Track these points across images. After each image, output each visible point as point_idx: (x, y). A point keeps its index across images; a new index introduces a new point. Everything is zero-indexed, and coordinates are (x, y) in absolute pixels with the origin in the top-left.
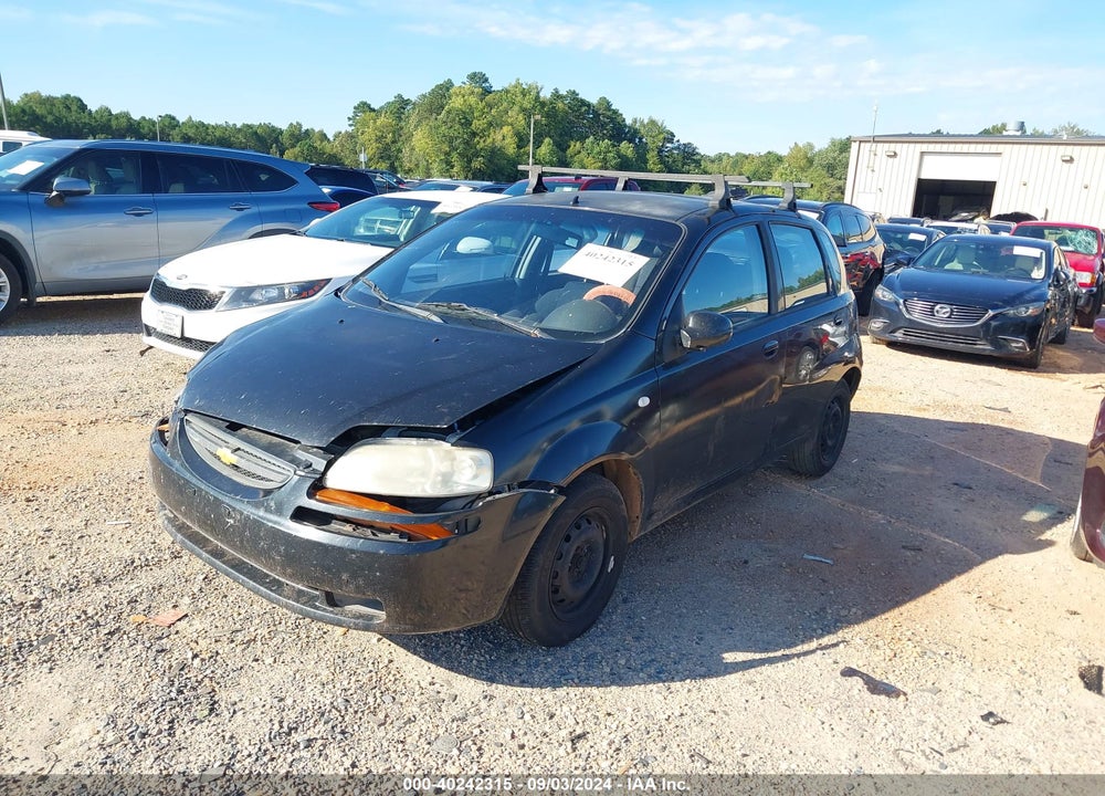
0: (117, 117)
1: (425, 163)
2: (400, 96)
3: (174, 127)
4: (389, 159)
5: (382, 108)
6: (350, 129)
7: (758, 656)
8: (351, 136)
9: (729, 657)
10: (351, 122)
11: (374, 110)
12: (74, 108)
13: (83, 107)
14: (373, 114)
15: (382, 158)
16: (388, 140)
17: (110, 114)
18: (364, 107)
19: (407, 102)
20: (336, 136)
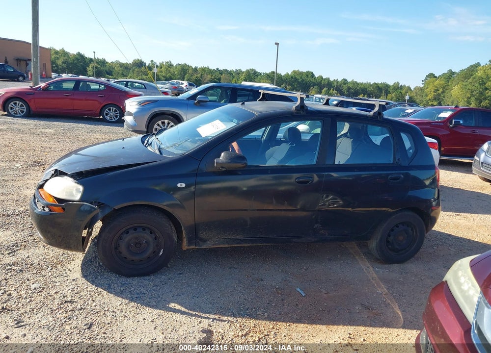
0: (325, 80)
1: (457, 102)
2: (451, 70)
3: (345, 84)
4: (438, 100)
5: (440, 76)
6: (422, 86)
7: (183, 309)
8: (421, 89)
9: (172, 305)
10: (423, 83)
11: (436, 77)
12: (309, 76)
13: (313, 75)
14: (435, 79)
15: (435, 99)
16: (440, 92)
17: (322, 78)
18: (431, 76)
19: (453, 73)
20: (415, 89)
